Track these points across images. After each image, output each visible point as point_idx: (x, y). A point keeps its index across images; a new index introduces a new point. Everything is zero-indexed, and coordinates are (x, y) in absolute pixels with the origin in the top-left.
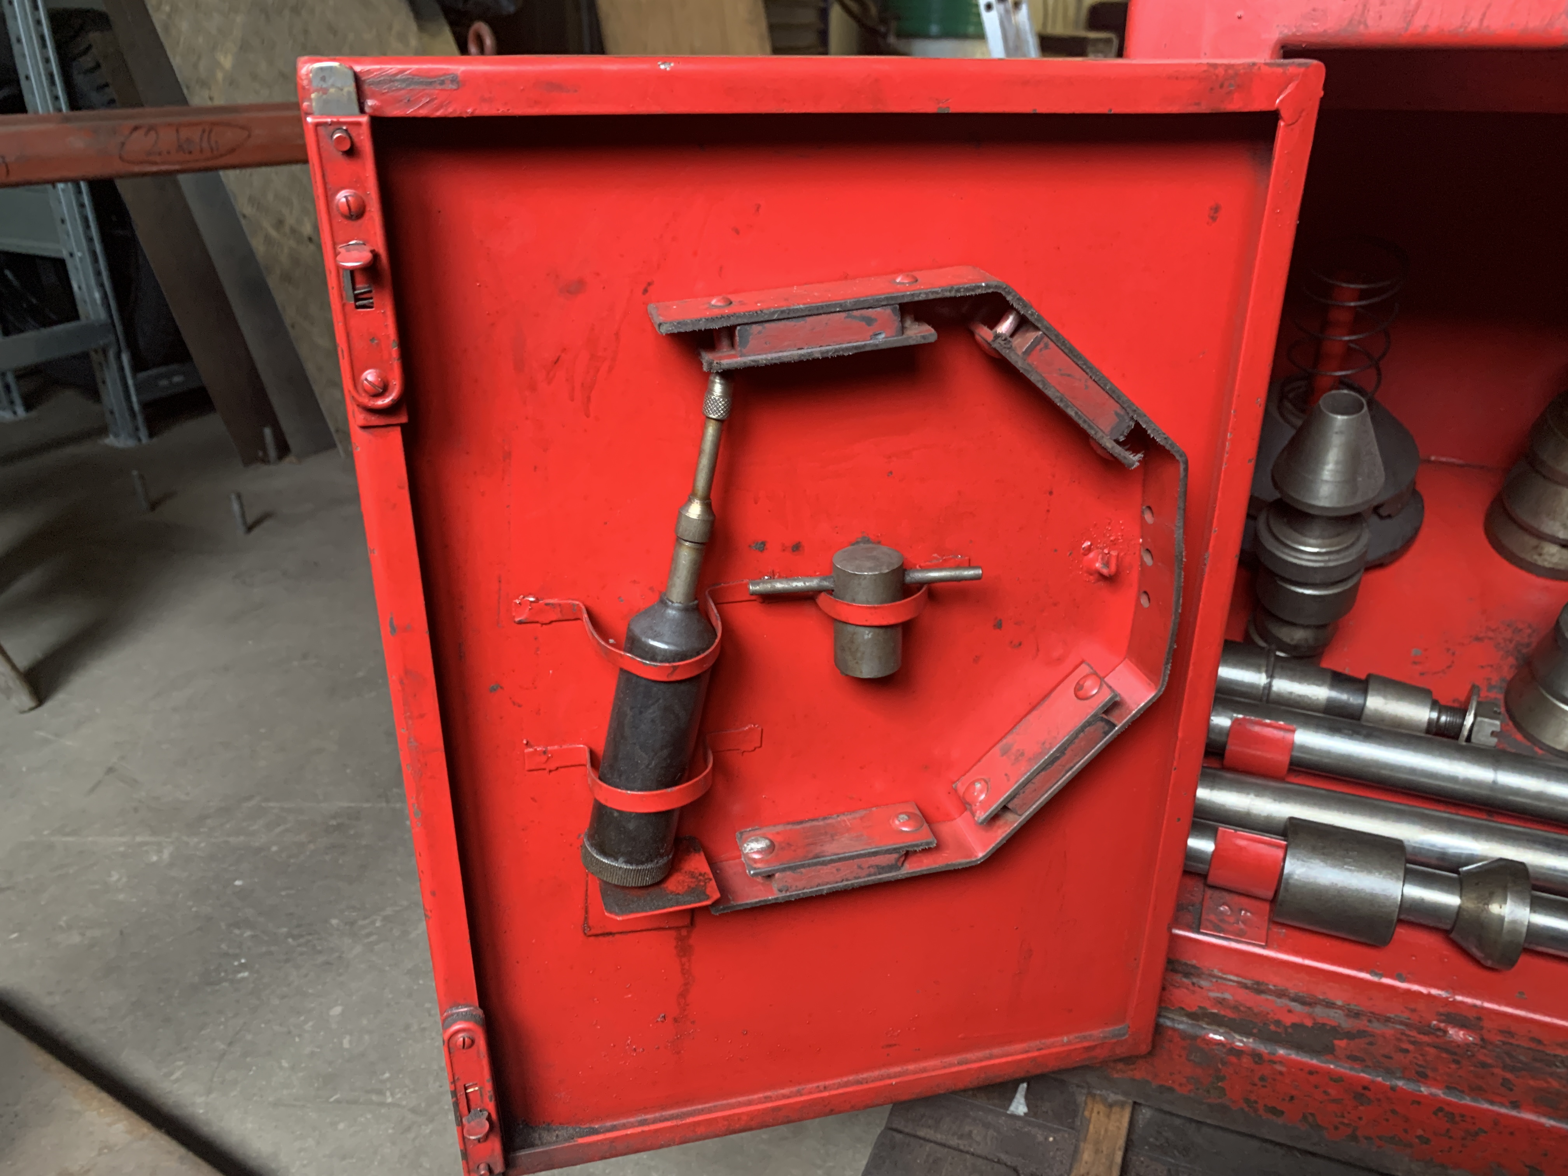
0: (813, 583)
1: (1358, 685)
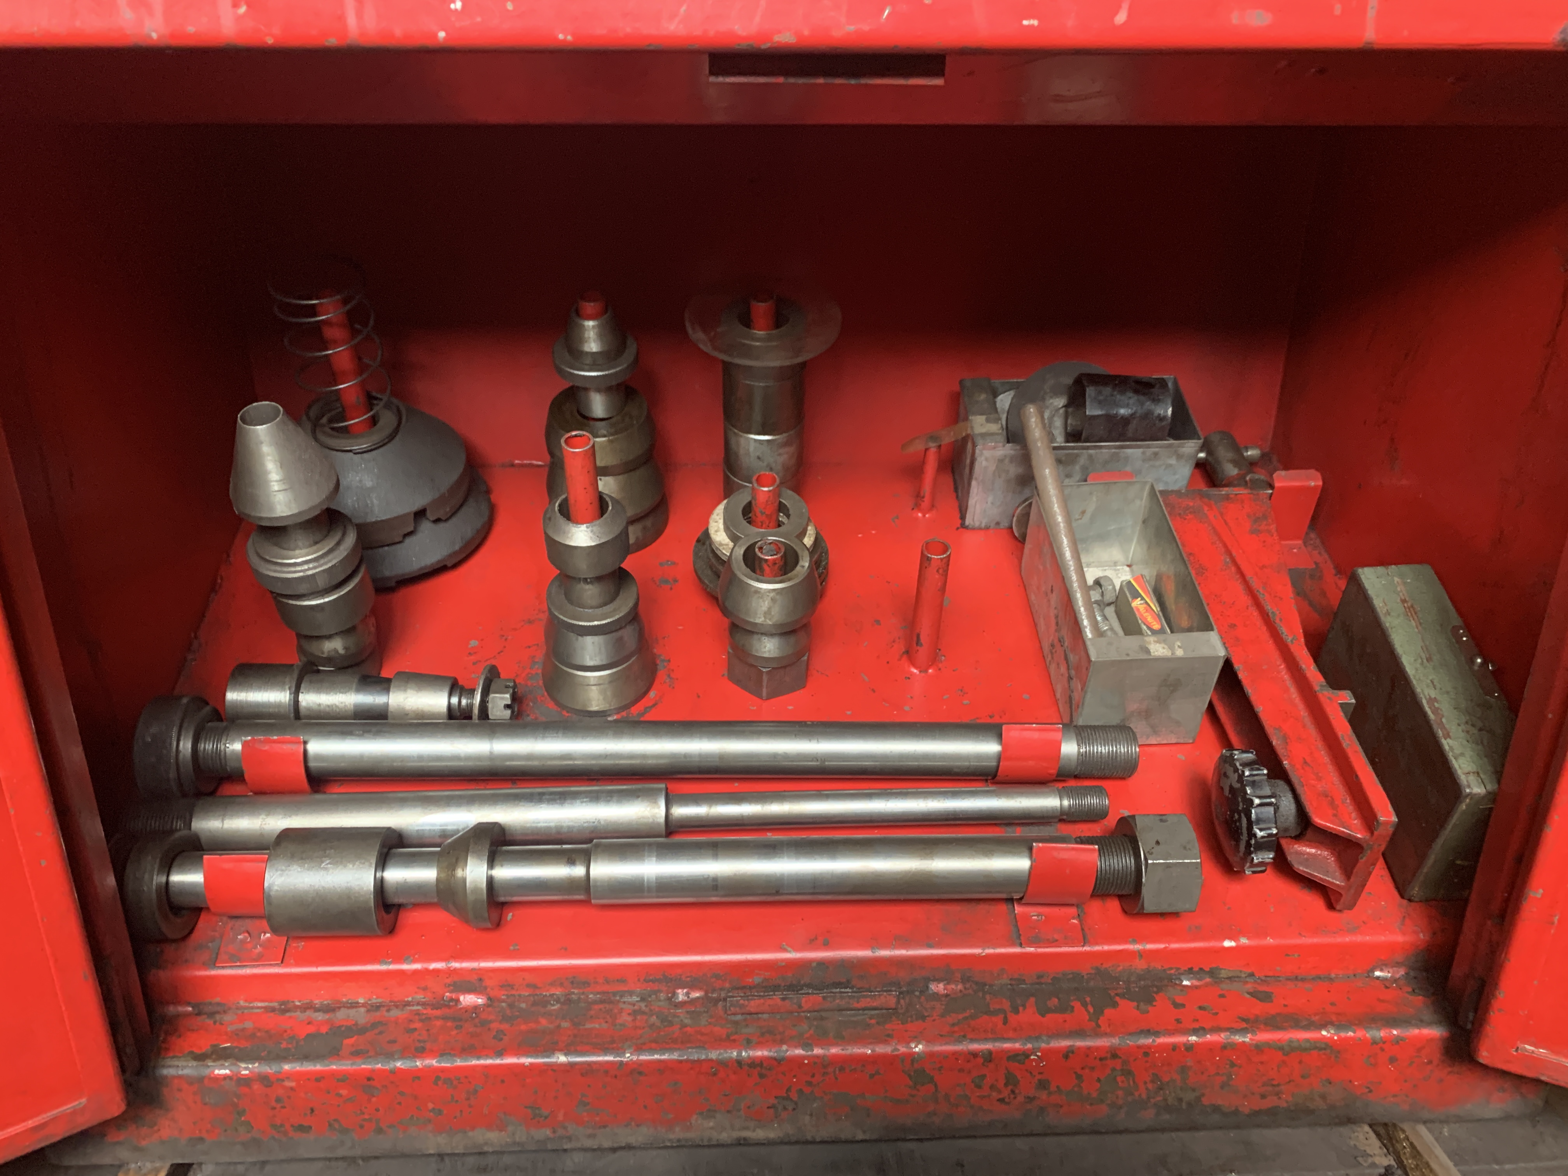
1: (384, 684)
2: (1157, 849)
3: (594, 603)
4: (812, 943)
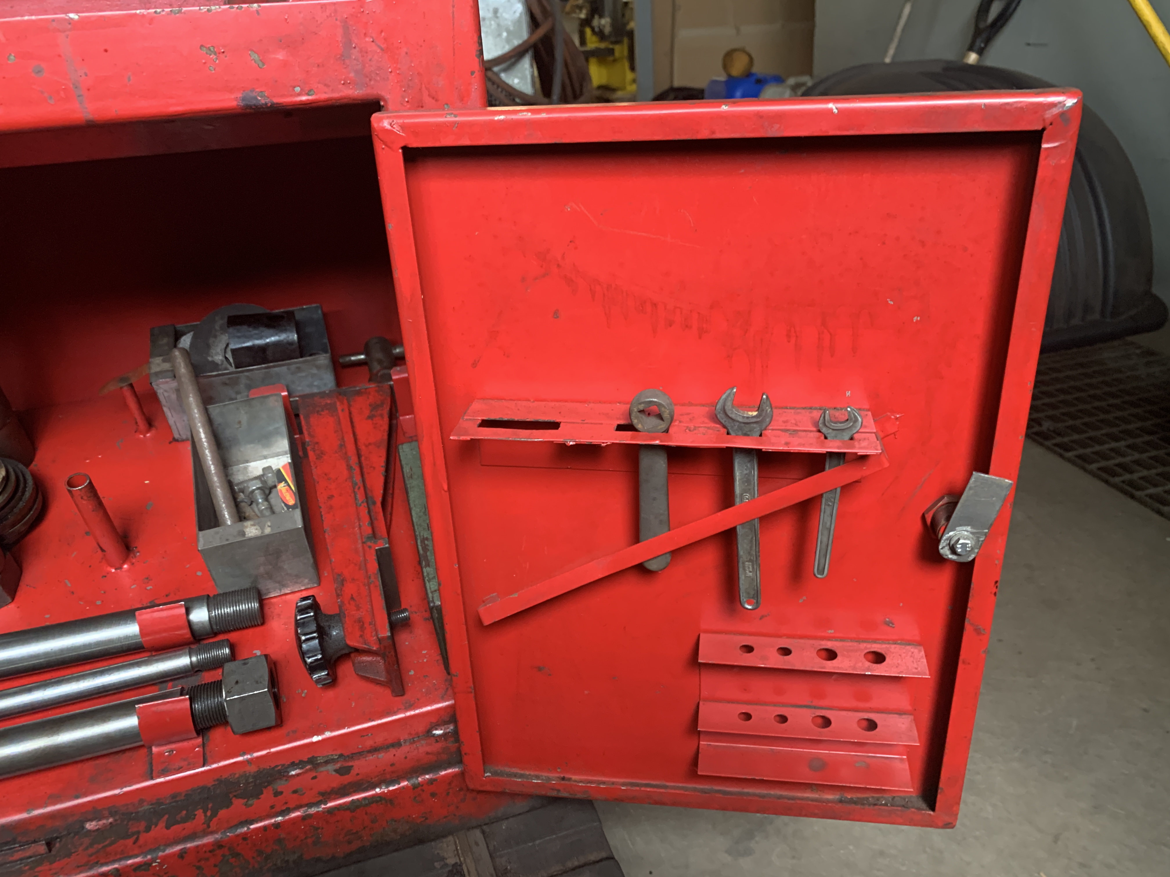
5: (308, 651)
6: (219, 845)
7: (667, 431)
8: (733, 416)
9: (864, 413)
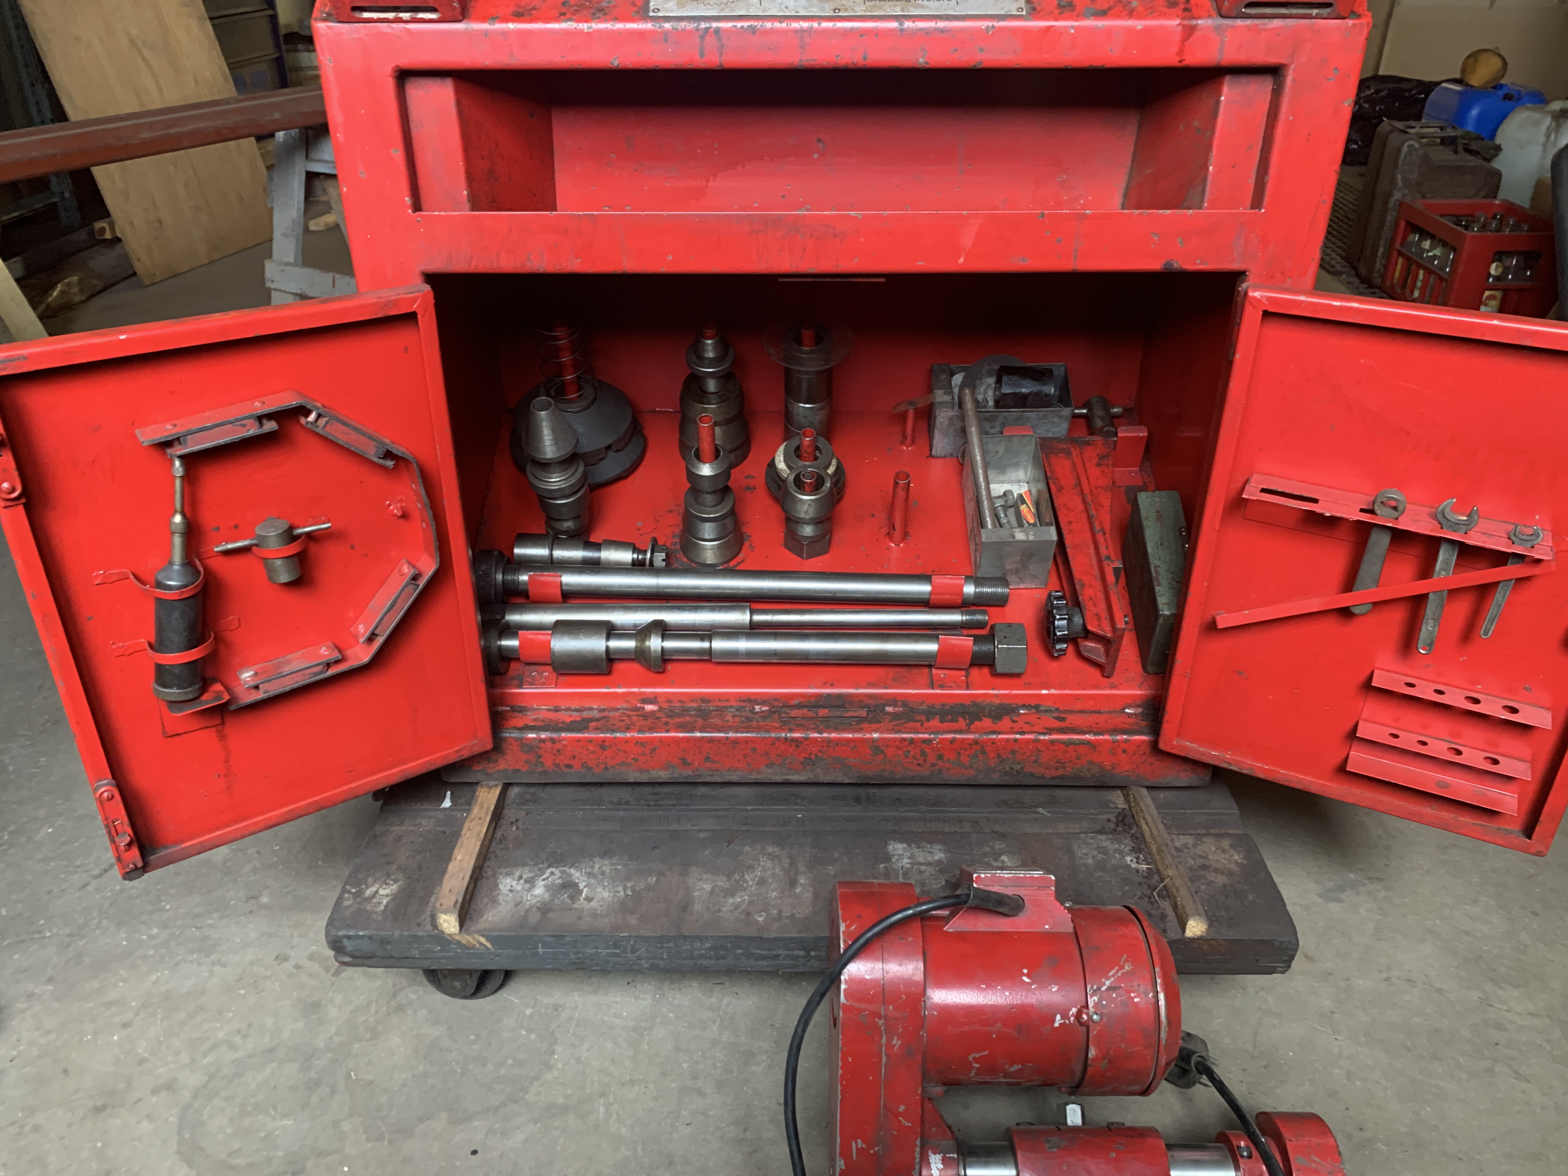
0: (246, 542)
1: (598, 547)
2: (1005, 640)
3: (710, 504)
4: (825, 685)
5: (1058, 627)
6: (976, 742)
7: (1397, 519)
8: (1449, 517)
9: (1545, 532)
